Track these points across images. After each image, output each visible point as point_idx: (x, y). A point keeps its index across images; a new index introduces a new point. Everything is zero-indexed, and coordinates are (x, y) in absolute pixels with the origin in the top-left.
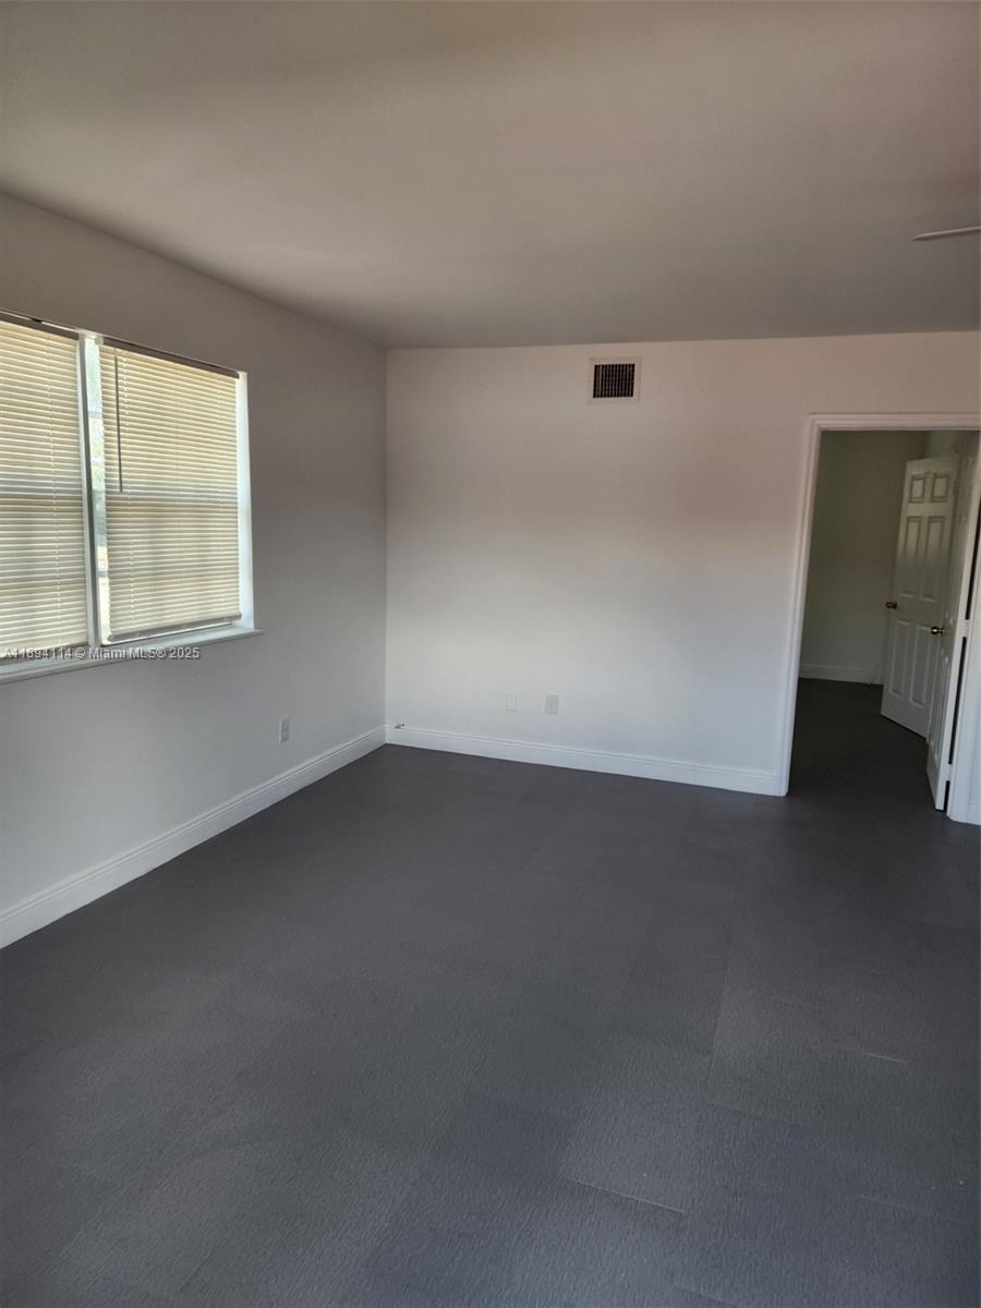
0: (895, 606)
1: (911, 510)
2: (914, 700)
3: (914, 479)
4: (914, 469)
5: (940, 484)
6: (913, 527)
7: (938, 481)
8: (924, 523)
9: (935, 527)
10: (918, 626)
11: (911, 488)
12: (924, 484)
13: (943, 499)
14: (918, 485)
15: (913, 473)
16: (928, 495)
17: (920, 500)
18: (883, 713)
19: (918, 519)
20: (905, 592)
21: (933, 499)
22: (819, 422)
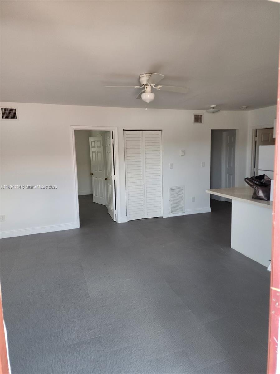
0: (92, 174)
1: (92, 150)
2: (95, 195)
3: (92, 142)
4: (91, 139)
5: (99, 143)
6: (94, 154)
7: (98, 142)
8: (96, 153)
9: (99, 154)
10: (99, 178)
11: (91, 144)
12: (95, 143)
13: (100, 147)
14: (93, 144)
15: (92, 140)
16: (96, 146)
17: (94, 147)
18: (93, 201)
19: (95, 152)
20: (94, 170)
21: (98, 147)
22: (73, 128)
